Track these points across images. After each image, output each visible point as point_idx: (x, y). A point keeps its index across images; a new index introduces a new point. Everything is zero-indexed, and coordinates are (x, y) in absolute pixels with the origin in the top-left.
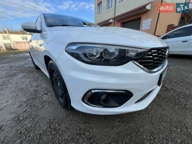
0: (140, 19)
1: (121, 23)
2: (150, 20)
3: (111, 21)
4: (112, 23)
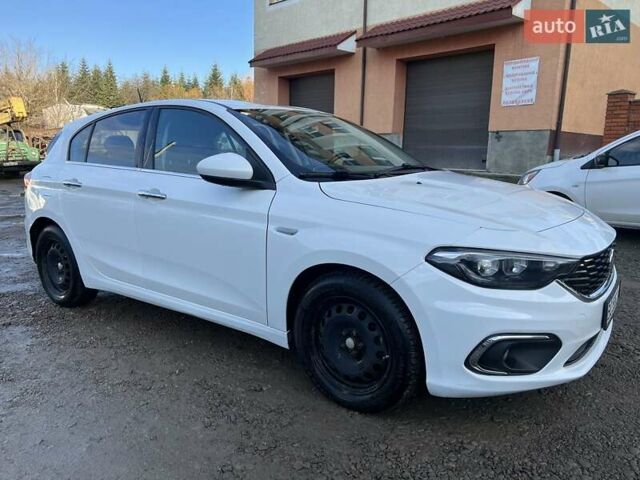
0: (490, 51)
2: (533, 64)
3: (349, 46)
4: (348, 55)
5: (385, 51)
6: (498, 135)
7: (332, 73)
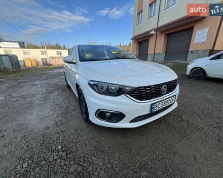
0: (192, 28)
1: (166, 34)
2: (207, 30)
3: (153, 32)
5: (162, 32)
6: (192, 52)
7: (148, 40)
